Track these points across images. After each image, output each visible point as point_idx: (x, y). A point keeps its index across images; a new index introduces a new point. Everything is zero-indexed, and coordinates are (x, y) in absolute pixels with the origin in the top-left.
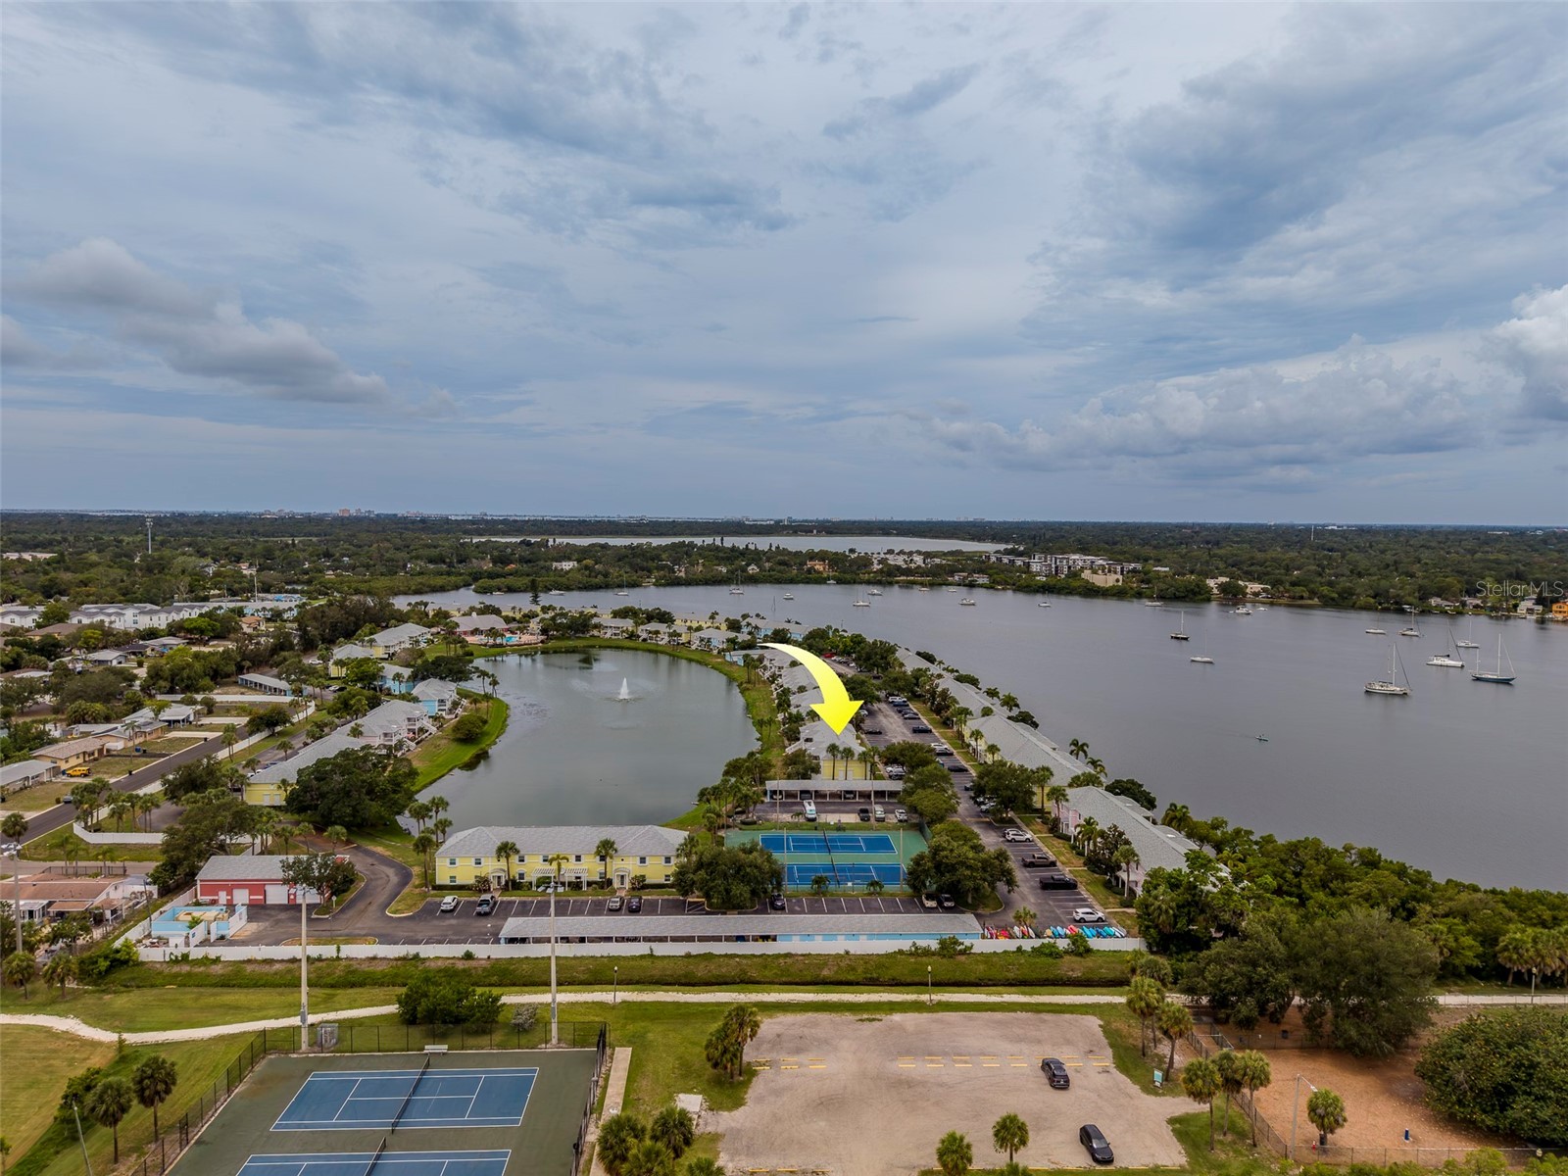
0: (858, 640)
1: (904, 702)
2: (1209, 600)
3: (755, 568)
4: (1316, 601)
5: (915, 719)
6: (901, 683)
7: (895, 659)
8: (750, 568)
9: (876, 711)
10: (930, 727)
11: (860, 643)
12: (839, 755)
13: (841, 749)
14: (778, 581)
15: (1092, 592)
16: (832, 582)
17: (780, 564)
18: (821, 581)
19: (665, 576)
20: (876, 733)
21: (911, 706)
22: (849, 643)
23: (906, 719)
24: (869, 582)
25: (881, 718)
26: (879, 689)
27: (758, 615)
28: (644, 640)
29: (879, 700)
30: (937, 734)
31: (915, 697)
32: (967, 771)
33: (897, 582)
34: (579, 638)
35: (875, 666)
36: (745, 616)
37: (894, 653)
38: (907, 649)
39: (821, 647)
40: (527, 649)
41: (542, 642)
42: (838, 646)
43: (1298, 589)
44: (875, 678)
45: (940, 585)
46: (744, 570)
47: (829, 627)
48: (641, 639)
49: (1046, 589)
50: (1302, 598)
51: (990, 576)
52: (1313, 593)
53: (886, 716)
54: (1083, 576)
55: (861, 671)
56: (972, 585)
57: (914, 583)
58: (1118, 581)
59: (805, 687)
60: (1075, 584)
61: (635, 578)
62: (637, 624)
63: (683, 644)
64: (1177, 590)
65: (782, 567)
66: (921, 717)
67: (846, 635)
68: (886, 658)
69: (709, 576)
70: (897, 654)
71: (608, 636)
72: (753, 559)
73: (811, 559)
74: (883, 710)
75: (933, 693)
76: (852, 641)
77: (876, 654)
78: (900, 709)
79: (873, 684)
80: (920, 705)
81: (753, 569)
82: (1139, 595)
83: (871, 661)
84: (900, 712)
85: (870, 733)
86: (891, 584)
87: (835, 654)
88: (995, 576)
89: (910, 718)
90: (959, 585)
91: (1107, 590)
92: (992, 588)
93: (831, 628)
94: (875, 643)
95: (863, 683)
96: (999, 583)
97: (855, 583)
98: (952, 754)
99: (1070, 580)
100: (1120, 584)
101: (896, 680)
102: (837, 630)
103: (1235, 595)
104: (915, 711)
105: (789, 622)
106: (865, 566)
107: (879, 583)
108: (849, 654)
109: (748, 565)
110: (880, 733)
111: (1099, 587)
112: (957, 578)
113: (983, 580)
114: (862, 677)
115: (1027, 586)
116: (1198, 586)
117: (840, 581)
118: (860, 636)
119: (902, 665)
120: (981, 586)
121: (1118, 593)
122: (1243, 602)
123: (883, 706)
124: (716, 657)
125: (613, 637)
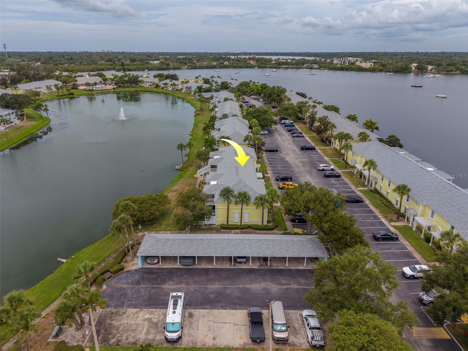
0: (264, 87)
1: (292, 123)
2: (411, 72)
3: (227, 63)
4: (458, 72)
5: (301, 137)
6: (290, 111)
7: (286, 96)
8: (225, 63)
9: (273, 130)
10: (313, 144)
11: (265, 88)
12: (233, 200)
13: (236, 193)
14: (235, 67)
15: (360, 70)
16: (256, 67)
17: (237, 61)
18: (252, 67)
19: (191, 65)
20: (273, 151)
21: (296, 126)
22: (260, 88)
23: (294, 137)
24: (271, 68)
25: (277, 136)
26: (276, 115)
27: (218, 77)
28: (162, 88)
29: (276, 123)
30: (319, 151)
31: (300, 119)
32: (362, 202)
33: (282, 68)
34: (133, 87)
35: (273, 100)
36: (212, 77)
37: (284, 93)
38: (291, 91)
39: (244, 90)
40: (105, 92)
41: (114, 89)
42: (254, 90)
43: (451, 68)
44: (273, 107)
45: (299, 68)
46: (223, 63)
47: (251, 81)
48: (161, 87)
49: (342, 69)
50: (452, 71)
51: (319, 64)
52: (457, 69)
53: (280, 134)
54: (356, 64)
55: (265, 103)
56: (311, 68)
57: (288, 68)
58: (371, 65)
59: (227, 115)
60: (353, 67)
61: (179, 66)
62: (160, 80)
63: (179, 90)
64: (398, 68)
65: (237, 62)
66: (305, 135)
67: (258, 84)
68: (280, 96)
69: (208, 66)
70: (286, 94)
71: (147, 86)
72: (227, 60)
73: (249, 60)
74: (278, 129)
75: (313, 119)
76: (261, 88)
77: (274, 94)
78: (291, 130)
79: (272, 113)
80: (302, 125)
81: (226, 63)
82: (381, 71)
83: (272, 98)
84: (289, 131)
85: (270, 151)
86: (279, 68)
87: (253, 95)
88: (321, 64)
89: (297, 137)
90: (306, 68)
91: (367, 69)
92: (320, 69)
93: (252, 82)
94: (274, 87)
95: (266, 112)
96: (322, 67)
97: (265, 68)
98: (339, 176)
99: (352, 65)
100: (372, 66)
101: (286, 109)
102: (254, 82)
103: (422, 71)
104: (300, 130)
105: (232, 79)
106: (270, 62)
107: (275, 68)
108: (260, 94)
109: (225, 62)
110: (277, 151)
111: (364, 68)
112: (305, 66)
113: (316, 66)
114: (265, 108)
115: (334, 68)
116: (406, 66)
117: (259, 67)
118: (266, 84)
119: (289, 100)
120: (315, 69)
121: (372, 70)
122: (426, 72)
123: (279, 127)
124: (192, 96)
125: (150, 87)
